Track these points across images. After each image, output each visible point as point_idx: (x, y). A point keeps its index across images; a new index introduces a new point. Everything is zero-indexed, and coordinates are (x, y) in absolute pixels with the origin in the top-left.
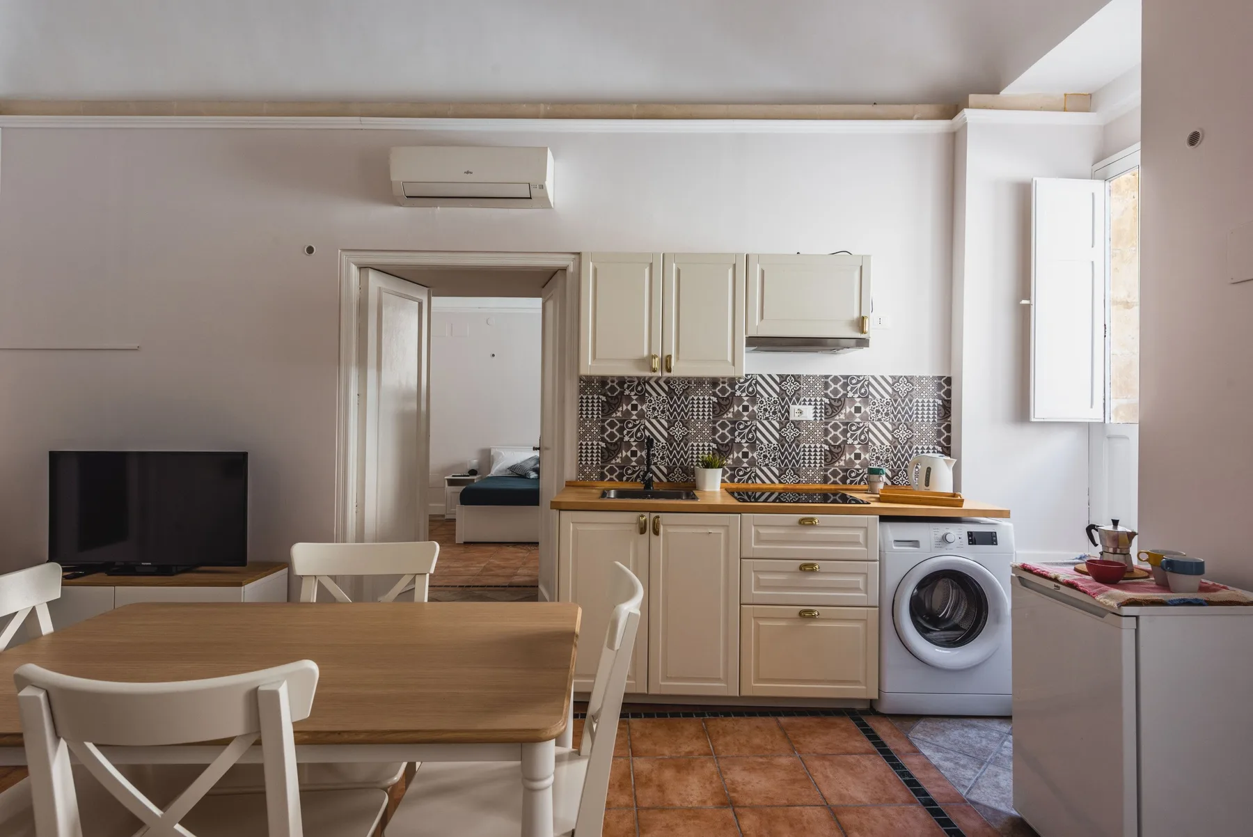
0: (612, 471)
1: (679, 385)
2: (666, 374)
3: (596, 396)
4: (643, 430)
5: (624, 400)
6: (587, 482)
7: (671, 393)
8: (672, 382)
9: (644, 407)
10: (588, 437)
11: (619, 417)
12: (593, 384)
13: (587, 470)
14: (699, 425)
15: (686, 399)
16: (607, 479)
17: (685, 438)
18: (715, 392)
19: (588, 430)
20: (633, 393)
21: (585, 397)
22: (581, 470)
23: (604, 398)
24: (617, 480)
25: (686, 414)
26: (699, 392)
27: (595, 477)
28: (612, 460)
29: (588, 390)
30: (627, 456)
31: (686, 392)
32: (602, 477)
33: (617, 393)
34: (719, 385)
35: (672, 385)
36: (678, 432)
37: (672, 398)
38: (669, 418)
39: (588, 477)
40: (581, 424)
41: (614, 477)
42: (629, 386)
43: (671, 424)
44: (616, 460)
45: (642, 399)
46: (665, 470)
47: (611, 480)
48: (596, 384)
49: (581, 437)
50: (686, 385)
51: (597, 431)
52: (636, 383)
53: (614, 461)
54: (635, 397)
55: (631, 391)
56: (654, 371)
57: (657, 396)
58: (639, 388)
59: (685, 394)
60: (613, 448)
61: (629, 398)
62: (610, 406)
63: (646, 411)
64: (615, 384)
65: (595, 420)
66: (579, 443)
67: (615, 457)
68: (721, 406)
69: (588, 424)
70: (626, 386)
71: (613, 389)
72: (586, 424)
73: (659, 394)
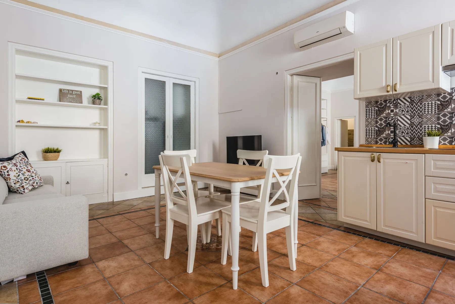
0: (381, 140)
1: (416, 98)
2: (394, 92)
3: (373, 108)
4: (397, 121)
5: (387, 108)
6: (370, 145)
7: (412, 102)
8: (412, 97)
9: (397, 111)
10: (370, 126)
11: (384, 116)
12: (372, 103)
13: (369, 140)
14: (429, 116)
15: (421, 104)
16: (379, 144)
17: (420, 124)
18: (439, 99)
19: (370, 123)
20: (391, 105)
21: (368, 109)
22: (367, 140)
23: (377, 109)
24: (384, 144)
25: (421, 112)
26: (429, 100)
27: (373, 142)
28: (381, 135)
29: (370, 106)
30: (388, 133)
31: (421, 101)
32: (377, 143)
33: (383, 105)
34: (442, 95)
35: (412, 98)
36: (416, 120)
37: (412, 105)
38: (411, 114)
39: (370, 143)
40: (367, 121)
41: (382, 142)
42: (389, 102)
43: (412, 117)
44: (383, 135)
45: (396, 106)
46: (409, 139)
47: (381, 144)
48: (373, 103)
49: (367, 126)
50: (421, 97)
51: (374, 123)
52: (393, 100)
53: (382, 136)
54: (392, 107)
55: (390, 104)
56: (388, 92)
57: (404, 104)
58: (395, 102)
59: (420, 102)
60: (381, 130)
61: (389, 107)
62: (380, 111)
63: (398, 112)
64: (382, 102)
65: (373, 118)
66: (366, 128)
67: (383, 134)
68: (443, 106)
69: (370, 120)
70: (388, 102)
71: (381, 104)
72: (369, 120)
73: (405, 104)
